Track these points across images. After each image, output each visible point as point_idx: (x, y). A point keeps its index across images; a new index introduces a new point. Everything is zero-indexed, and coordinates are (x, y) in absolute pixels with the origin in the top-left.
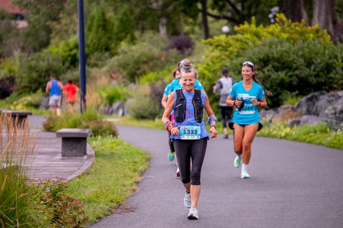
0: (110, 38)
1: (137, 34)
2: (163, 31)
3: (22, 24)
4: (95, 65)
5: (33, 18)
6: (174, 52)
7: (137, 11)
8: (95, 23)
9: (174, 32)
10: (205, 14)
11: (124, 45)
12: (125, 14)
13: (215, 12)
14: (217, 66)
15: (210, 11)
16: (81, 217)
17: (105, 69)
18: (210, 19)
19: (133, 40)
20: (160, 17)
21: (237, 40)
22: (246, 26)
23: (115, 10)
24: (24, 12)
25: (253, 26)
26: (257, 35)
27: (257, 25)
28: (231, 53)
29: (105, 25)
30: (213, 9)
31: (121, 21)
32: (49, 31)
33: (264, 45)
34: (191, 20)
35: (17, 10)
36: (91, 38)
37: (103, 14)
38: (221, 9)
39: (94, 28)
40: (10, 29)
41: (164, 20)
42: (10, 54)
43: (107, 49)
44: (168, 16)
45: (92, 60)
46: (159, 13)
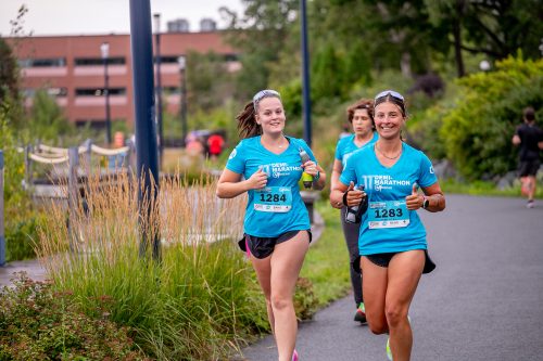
0: (340, 81)
1: (374, 74)
2: (406, 69)
3: (234, 67)
4: (323, 114)
5: (247, 58)
6: (420, 95)
7: (374, 46)
8: (323, 62)
9: (420, 70)
10: (459, 47)
11: (358, 88)
12: (359, 50)
13: (471, 45)
14: (475, 111)
15: (464, 43)
16: (310, 299)
17: (334, 118)
18: (465, 53)
19: (369, 82)
20: (401, 52)
21: (499, 79)
22: (510, 61)
23: (347, 46)
24: (236, 52)
25: (520, 62)
26: (525, 72)
27: (525, 59)
28: (492, 94)
29: (334, 64)
30: (468, 40)
31: (355, 59)
32: (266, 73)
33: (534, 83)
34: (440, 55)
35: (228, 50)
36: (317, 80)
37: (332, 51)
38: (478, 40)
39: (321, 68)
40: (221, 73)
41: (407, 57)
42: (220, 103)
43: (337, 93)
44: (412, 51)
45: (319, 107)
46: (401, 47)
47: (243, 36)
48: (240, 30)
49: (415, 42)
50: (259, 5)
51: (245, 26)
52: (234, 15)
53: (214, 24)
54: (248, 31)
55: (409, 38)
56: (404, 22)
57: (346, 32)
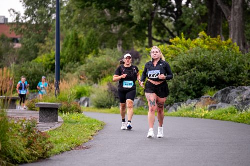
0: (80, 52)
3: (18, 46)
4: (69, 71)
5: (25, 41)
7: (102, 34)
8: (70, 41)
10: (151, 39)
11: (90, 57)
13: (159, 38)
15: (154, 37)
17: (76, 74)
18: (154, 42)
19: (97, 54)
20: (117, 40)
22: (178, 39)
23: (86, 34)
24: (19, 37)
26: (187, 46)
29: (77, 42)
30: (157, 35)
31: (89, 40)
32: (37, 50)
33: (191, 53)
34: (138, 42)
35: (14, 35)
36: (65, 52)
38: (163, 36)
39: (69, 45)
40: (8, 50)
41: (121, 42)
43: (78, 60)
44: (123, 39)
45: (67, 67)
46: (117, 36)
47: (23, 27)
48: (22, 24)
49: (126, 33)
50: (34, 9)
51: (24, 21)
52: (18, 15)
53: (6, 20)
54: (27, 24)
55: (122, 31)
56: (120, 21)
57: (85, 25)
